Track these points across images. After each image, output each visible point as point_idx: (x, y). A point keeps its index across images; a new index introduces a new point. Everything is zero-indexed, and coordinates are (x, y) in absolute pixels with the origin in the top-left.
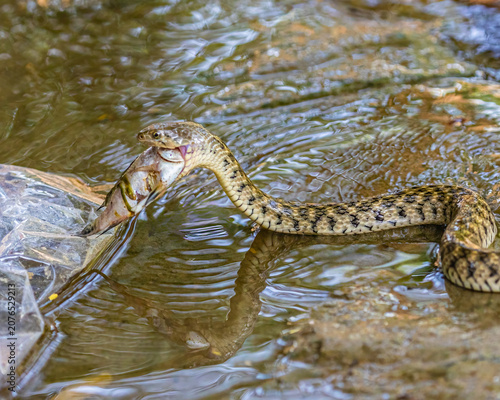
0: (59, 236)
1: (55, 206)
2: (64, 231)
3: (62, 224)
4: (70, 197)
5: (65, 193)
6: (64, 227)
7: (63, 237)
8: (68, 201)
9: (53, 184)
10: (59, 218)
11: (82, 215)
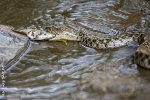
0: (5, 47)
1: (3, 36)
2: (7, 45)
3: (6, 43)
4: (9, 33)
5: (7, 32)
6: (7, 44)
7: (6, 47)
8: (8, 35)
9: (3, 29)
10: (5, 41)
11: (13, 40)
